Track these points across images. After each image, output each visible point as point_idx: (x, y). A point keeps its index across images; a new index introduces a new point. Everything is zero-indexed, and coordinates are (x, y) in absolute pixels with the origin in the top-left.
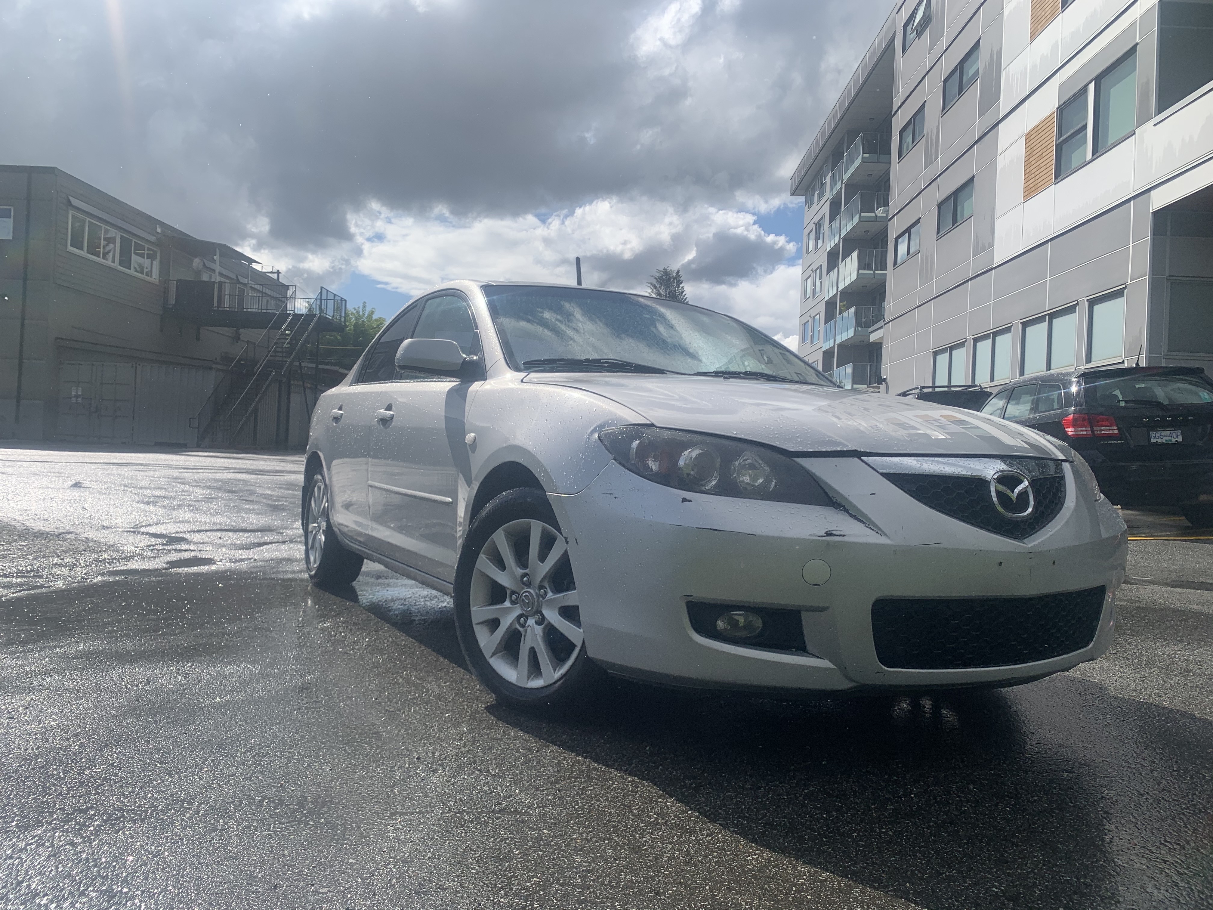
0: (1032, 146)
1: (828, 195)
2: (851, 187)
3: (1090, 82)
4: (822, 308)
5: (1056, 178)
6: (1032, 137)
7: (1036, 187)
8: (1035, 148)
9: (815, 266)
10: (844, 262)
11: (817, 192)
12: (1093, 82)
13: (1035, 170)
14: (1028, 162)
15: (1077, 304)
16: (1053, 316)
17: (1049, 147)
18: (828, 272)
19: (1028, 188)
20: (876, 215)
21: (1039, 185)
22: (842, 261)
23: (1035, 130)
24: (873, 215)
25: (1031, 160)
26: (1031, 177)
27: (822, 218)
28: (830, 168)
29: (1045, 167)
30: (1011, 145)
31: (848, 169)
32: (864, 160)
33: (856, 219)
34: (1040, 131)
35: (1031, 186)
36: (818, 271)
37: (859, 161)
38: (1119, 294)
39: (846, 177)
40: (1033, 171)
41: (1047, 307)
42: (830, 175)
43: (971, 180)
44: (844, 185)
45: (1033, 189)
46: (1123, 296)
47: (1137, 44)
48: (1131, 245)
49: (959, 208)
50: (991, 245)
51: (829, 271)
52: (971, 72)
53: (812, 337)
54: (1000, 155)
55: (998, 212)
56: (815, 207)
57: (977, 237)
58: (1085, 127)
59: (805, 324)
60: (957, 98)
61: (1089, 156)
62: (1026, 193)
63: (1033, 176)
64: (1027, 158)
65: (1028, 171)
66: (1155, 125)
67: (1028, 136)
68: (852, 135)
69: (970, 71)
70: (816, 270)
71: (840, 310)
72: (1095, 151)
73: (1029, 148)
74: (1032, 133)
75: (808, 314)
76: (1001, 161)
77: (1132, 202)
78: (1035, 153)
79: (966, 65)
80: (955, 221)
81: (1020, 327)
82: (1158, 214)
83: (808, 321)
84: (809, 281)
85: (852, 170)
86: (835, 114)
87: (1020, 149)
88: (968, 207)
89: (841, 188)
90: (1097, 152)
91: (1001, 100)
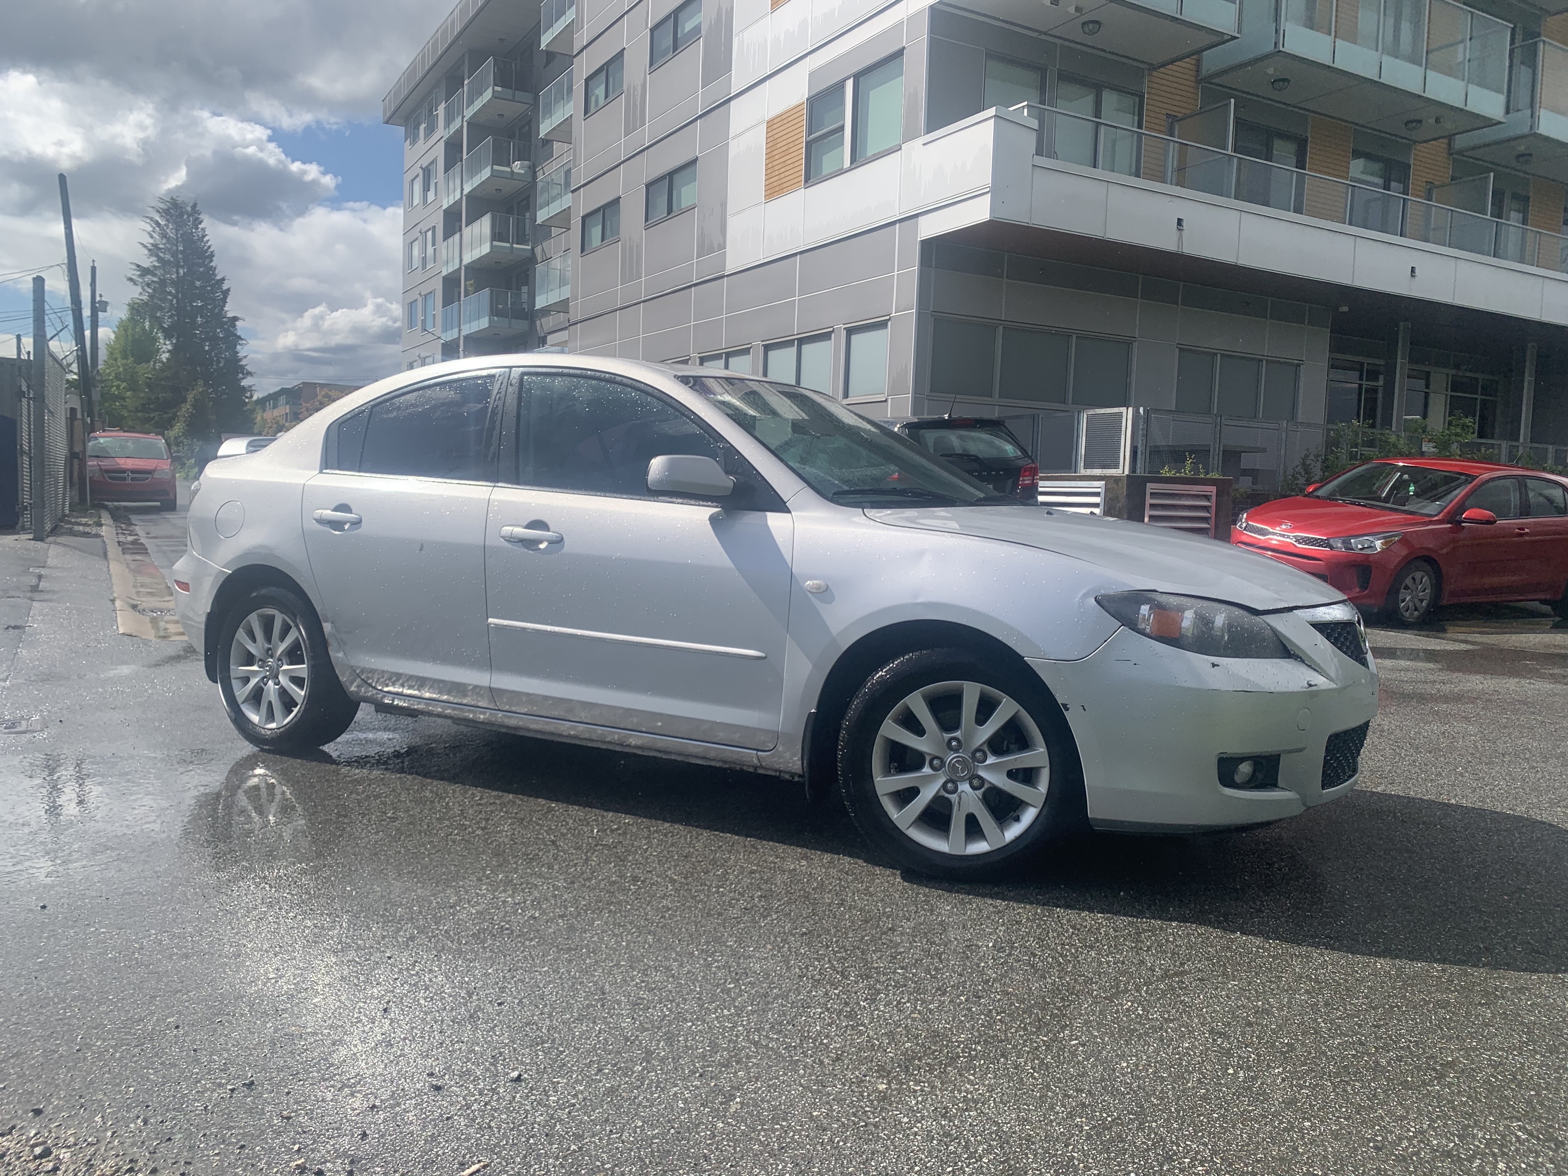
0: (775, 137)
1: (442, 133)
2: (478, 128)
3: (848, 78)
4: (438, 286)
5: (806, 181)
6: (775, 127)
7: (781, 187)
8: (779, 140)
9: (424, 227)
10: (470, 227)
11: (423, 126)
12: (852, 79)
13: (780, 166)
14: (770, 155)
15: (833, 331)
16: (802, 341)
17: (797, 142)
18: (445, 238)
19: (771, 186)
20: (512, 171)
21: (785, 185)
22: (466, 226)
23: (779, 119)
24: (508, 169)
25: (774, 153)
26: (774, 174)
27: (432, 162)
28: (444, 96)
29: (791, 166)
30: (747, 130)
31: (471, 102)
32: (496, 95)
33: (486, 173)
34: (786, 121)
35: (775, 184)
36: (430, 234)
37: (488, 95)
38: (883, 325)
39: (469, 113)
40: (776, 168)
41: (796, 330)
42: (443, 105)
43: (694, 162)
44: (465, 124)
45: (777, 189)
46: (887, 328)
47: (904, 48)
48: (896, 273)
49: (675, 193)
50: (723, 246)
51: (447, 236)
52: (688, 26)
53: (424, 322)
54: (733, 138)
55: (730, 208)
56: (421, 145)
57: (702, 236)
58: (842, 128)
59: (411, 303)
60: (671, 55)
61: (847, 164)
62: (769, 192)
63: (777, 173)
64: (769, 151)
65: (770, 166)
66: (924, 144)
67: (771, 124)
68: (477, 57)
69: (686, 25)
70: (426, 232)
71: (466, 290)
72: (853, 160)
73: (772, 139)
74: (776, 121)
75: (417, 291)
76: (735, 148)
77: (898, 225)
78: (779, 146)
79: (682, 16)
80: (670, 211)
81: (762, 349)
82: (928, 245)
83: (416, 300)
84: (416, 244)
85: (478, 104)
86: (453, 23)
87: (760, 136)
88: (687, 195)
89: (462, 126)
90: (857, 159)
91: (733, 72)
